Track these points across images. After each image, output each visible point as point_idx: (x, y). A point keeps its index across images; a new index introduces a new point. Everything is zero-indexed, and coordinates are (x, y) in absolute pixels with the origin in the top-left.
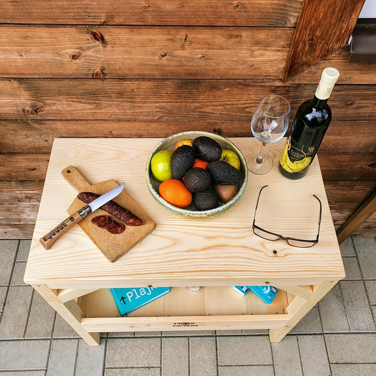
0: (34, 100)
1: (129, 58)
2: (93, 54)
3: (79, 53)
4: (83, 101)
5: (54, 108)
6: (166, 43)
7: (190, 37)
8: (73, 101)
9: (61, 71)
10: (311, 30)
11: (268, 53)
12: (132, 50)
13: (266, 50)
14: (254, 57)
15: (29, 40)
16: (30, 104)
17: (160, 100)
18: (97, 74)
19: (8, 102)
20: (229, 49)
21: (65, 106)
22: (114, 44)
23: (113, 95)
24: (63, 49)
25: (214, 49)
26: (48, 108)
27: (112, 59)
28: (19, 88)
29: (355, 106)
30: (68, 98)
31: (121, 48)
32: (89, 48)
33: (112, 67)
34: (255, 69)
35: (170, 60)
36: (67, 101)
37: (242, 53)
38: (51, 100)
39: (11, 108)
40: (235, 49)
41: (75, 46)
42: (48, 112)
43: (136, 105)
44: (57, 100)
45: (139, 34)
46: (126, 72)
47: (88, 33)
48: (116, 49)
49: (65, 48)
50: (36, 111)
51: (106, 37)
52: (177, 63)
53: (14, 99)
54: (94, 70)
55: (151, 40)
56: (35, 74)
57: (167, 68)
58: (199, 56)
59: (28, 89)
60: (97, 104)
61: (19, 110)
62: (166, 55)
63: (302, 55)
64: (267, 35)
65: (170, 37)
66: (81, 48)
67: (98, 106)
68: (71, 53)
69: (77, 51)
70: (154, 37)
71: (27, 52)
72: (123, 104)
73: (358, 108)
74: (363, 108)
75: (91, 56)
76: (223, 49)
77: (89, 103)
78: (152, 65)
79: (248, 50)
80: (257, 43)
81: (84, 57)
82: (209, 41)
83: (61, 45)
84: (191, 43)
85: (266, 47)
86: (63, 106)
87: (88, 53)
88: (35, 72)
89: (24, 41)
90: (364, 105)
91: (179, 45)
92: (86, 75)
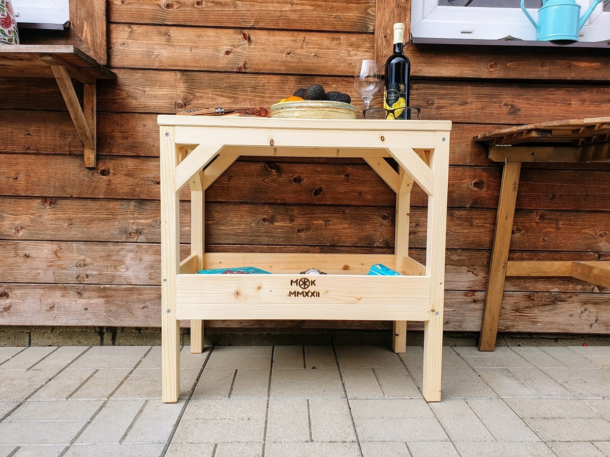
0: (187, 93)
1: (265, 55)
2: (241, 51)
3: (231, 49)
4: (225, 94)
5: (200, 102)
6: (291, 43)
7: (307, 38)
8: (217, 95)
9: (215, 65)
10: (383, 29)
11: (359, 53)
12: (268, 48)
13: (358, 51)
14: (351, 56)
15: (200, 39)
16: (182, 97)
17: (283, 96)
18: (240, 68)
19: (167, 94)
20: (333, 49)
21: (210, 100)
22: (256, 43)
23: (249, 89)
24: (221, 46)
25: (323, 49)
26: (195, 102)
27: (253, 55)
28: (180, 79)
29: (435, 105)
30: (214, 91)
31: (261, 46)
32: (239, 46)
33: (252, 62)
34: (353, 66)
35: (293, 57)
36: (212, 94)
37: (342, 53)
38: (201, 93)
39: (167, 101)
40: (337, 49)
41: (230, 44)
42: (194, 106)
43: (265, 100)
44: (205, 93)
45: (274, 35)
46: (261, 67)
47: (241, 33)
48: (256, 47)
49: (223, 45)
50: (185, 105)
51: (252, 38)
52: (297, 60)
53: (173, 91)
54: (239, 64)
55: (281, 41)
56: (196, 67)
57: (291, 65)
58: (313, 54)
59: (186, 82)
60: (235, 98)
61: (171, 103)
62: (290, 53)
63: (382, 49)
64: (357, 38)
65: (294, 38)
66: (234, 46)
67: (235, 100)
68: (225, 50)
69: (230, 47)
70: (284, 38)
71: (197, 47)
72: (255, 98)
73: (439, 108)
74: (443, 108)
75: (238, 52)
76: (329, 49)
77: (229, 97)
78: (280, 61)
79: (346, 50)
80: (351, 45)
81: (234, 53)
82: (319, 42)
83: (221, 42)
84: (307, 43)
85: (357, 48)
86: (208, 100)
87: (238, 50)
88: (196, 65)
89: (198, 39)
90: (442, 105)
91: (299, 45)
92: (233, 68)
